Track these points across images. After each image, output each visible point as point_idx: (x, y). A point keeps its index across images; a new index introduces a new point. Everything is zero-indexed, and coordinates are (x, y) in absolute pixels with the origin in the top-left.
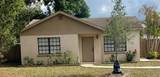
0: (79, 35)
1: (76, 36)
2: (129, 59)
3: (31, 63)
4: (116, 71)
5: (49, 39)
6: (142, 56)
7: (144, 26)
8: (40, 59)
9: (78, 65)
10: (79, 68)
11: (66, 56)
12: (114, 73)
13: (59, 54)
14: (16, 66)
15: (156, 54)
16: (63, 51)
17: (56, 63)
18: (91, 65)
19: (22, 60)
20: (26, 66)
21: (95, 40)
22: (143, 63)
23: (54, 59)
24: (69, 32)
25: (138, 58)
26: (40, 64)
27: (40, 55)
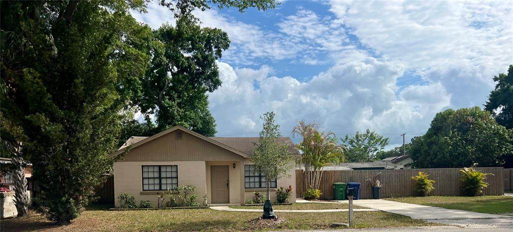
0: (207, 163)
1: (202, 164)
2: (282, 200)
3: (129, 204)
4: (267, 215)
5: (160, 167)
6: (299, 195)
7: (301, 152)
8: (145, 198)
9: (205, 207)
10: (208, 212)
11: (186, 194)
12: (264, 217)
13: (176, 192)
14: (108, 210)
15: (317, 192)
16: (182, 186)
17: (171, 205)
18: (226, 208)
19: (116, 200)
20: (122, 208)
21: (232, 172)
22: (301, 206)
23: (168, 198)
24: (190, 157)
25: (293, 198)
26: (144, 206)
27: (145, 192)
